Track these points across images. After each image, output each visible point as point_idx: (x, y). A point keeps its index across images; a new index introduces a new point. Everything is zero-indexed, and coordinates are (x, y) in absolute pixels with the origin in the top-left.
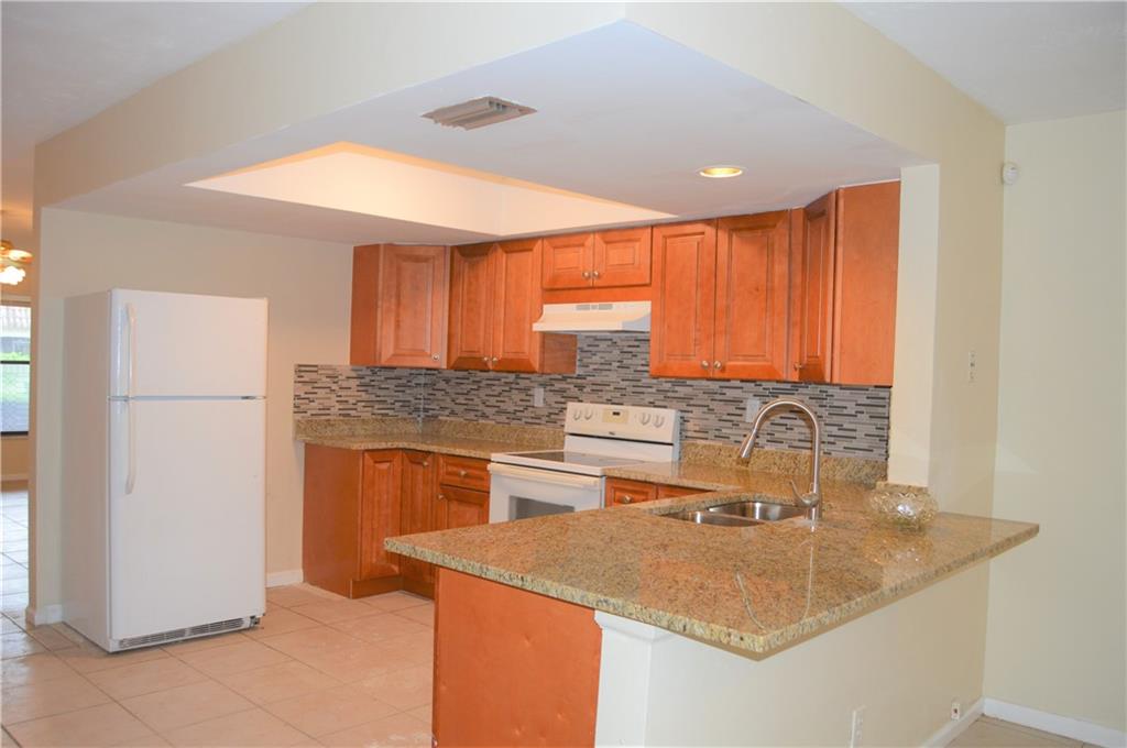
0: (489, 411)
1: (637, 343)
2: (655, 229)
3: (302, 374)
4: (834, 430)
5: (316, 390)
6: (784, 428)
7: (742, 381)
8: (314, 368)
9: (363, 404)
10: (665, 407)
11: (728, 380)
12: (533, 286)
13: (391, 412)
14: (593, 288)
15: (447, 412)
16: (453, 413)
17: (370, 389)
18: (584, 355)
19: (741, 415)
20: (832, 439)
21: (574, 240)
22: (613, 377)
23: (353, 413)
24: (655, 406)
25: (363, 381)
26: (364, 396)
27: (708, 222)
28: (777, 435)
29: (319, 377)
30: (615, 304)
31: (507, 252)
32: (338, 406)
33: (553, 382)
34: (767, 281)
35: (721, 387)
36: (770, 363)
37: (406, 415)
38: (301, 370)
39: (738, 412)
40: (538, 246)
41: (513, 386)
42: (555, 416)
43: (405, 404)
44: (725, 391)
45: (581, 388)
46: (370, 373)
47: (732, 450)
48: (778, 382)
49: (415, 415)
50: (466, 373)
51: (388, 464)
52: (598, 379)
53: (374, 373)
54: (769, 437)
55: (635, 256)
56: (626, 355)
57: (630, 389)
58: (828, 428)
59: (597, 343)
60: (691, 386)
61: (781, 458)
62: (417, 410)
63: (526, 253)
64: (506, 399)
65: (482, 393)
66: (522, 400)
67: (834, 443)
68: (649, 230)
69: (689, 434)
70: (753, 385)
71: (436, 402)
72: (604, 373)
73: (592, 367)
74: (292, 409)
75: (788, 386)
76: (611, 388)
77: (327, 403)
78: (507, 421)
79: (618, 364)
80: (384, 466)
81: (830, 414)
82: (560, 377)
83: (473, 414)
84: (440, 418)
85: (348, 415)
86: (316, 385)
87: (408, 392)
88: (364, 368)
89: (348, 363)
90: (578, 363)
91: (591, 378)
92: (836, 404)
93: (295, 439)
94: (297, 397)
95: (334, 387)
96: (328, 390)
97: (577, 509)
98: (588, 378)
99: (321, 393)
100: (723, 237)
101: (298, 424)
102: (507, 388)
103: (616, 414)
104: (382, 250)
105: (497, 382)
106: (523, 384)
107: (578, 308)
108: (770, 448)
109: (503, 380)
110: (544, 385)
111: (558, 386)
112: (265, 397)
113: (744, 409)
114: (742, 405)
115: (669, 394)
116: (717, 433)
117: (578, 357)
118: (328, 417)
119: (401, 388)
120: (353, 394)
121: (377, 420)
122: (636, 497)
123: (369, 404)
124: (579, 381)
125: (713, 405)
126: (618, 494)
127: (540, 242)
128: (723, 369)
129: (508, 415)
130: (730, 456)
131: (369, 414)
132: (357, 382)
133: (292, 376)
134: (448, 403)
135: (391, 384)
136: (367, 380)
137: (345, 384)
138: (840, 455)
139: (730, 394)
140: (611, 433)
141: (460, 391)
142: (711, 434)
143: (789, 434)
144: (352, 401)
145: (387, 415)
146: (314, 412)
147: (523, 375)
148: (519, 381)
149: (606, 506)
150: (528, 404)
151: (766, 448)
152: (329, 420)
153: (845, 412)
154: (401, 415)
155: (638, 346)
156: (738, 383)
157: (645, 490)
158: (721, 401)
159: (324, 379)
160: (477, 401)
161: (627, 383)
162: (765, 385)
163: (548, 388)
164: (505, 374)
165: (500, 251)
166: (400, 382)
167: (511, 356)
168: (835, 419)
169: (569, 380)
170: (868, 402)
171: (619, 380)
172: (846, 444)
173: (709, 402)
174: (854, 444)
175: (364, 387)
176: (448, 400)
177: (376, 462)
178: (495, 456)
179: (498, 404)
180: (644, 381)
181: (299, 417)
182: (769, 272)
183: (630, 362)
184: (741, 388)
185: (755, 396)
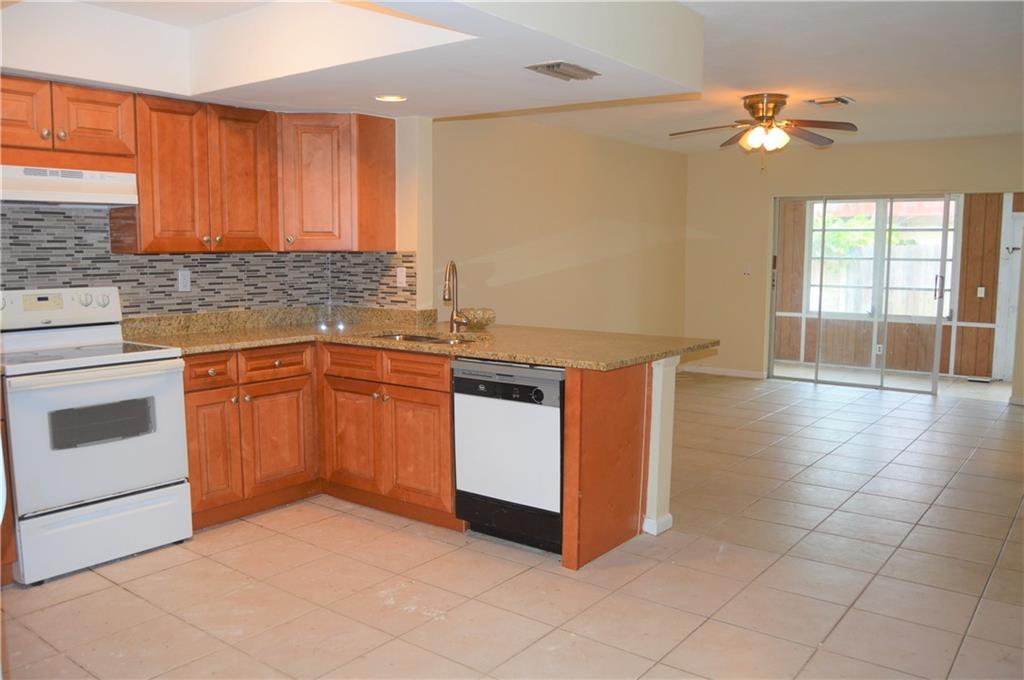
1: (40, 216)
4: (252, 289)
6: (212, 293)
7: (171, 254)
10: (86, 286)
11: (158, 254)
19: (172, 286)
20: (250, 297)
24: (71, 287)
28: (207, 299)
35: (150, 261)
39: (171, 283)
44: (154, 264)
47: (171, 318)
48: (205, 253)
54: (200, 302)
56: (23, 230)
60: (117, 261)
61: (216, 318)
70: (182, 256)
75: (214, 256)
92: (252, 268)
108: (202, 311)
113: (176, 279)
114: (172, 276)
115: (89, 272)
116: (150, 305)
125: (142, 279)
126: (196, 370)
130: (170, 325)
138: (257, 308)
139: (161, 267)
142: (144, 307)
143: (217, 298)
151: (199, 312)
153: (259, 273)
155: (42, 220)
156: (167, 257)
157: (226, 358)
158: (151, 274)
162: (193, 256)
168: (252, 281)
170: (274, 265)
171: (16, 260)
172: (261, 299)
173: (138, 277)
174: (267, 298)
180: (52, 259)
183: (29, 238)
184: (172, 260)
185: (185, 266)
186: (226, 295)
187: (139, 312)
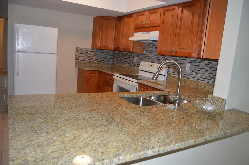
0: (125, 63)
2: (162, 9)
3: (78, 50)
4: (211, 75)
5: (81, 54)
6: (196, 73)
7: (186, 57)
8: (81, 49)
9: (95, 59)
12: (132, 27)
13: (102, 61)
14: (146, 27)
15: (116, 62)
16: (117, 63)
17: (97, 55)
18: (147, 48)
19: (184, 68)
20: (210, 78)
21: (142, 13)
22: (152, 55)
23: (92, 61)
25: (95, 53)
26: (95, 57)
27: (176, 5)
28: (194, 75)
29: (83, 51)
30: (150, 32)
31: (127, 18)
32: (88, 59)
33: (139, 55)
34: (191, 24)
36: (189, 51)
37: (107, 62)
38: (77, 49)
39: (184, 67)
40: (134, 16)
41: (130, 56)
42: (138, 65)
43: (107, 60)
44: (181, 60)
45: (145, 57)
46: (97, 51)
49: (109, 63)
50: (121, 52)
51: (94, 74)
52: (149, 55)
53: (98, 51)
54: (191, 76)
55: (156, 18)
57: (157, 58)
58: (209, 74)
59: (150, 45)
60: (172, 58)
61: (194, 83)
62: (110, 61)
63: (131, 18)
64: (129, 60)
65: (124, 58)
66: (132, 60)
67: (210, 80)
68: (161, 9)
69: (170, 73)
70: (189, 59)
71: (114, 60)
72: (151, 53)
73: (148, 51)
74: (75, 58)
76: (152, 58)
77: (85, 58)
78: (128, 66)
79: (154, 51)
80: (93, 75)
81: (210, 70)
82: (141, 54)
83: (121, 63)
84: (115, 64)
85: (91, 61)
86: (82, 53)
87: (107, 56)
88: (95, 49)
89: (91, 48)
90: (145, 50)
91: (148, 55)
92: (213, 66)
93: (75, 66)
94: (76, 56)
95: (87, 54)
96: (85, 55)
97: (131, 91)
98: (147, 55)
99: (83, 55)
100: (180, 9)
101: (76, 62)
102: (129, 57)
103: (151, 65)
104: (98, 17)
105: (127, 55)
106: (133, 56)
107: (142, 34)
108: (191, 79)
109: (128, 54)
110: (137, 56)
111: (140, 57)
112: (56, 54)
113: (186, 66)
114: (185, 65)
117: (145, 49)
118: (84, 61)
119: (106, 55)
120: (92, 56)
121: (98, 63)
122: (145, 90)
123: (96, 59)
124: (145, 55)
126: (141, 88)
127: (134, 14)
128: (176, 53)
129: (129, 64)
131: (96, 61)
132: (93, 53)
133: (75, 50)
134: (117, 60)
135: (103, 54)
136: (96, 53)
137: (90, 53)
139: (182, 61)
140: (149, 71)
141: (119, 57)
142: (176, 73)
143: (197, 75)
144: (91, 58)
145: (101, 62)
146: (81, 60)
147: (132, 53)
148: (132, 55)
149: (138, 91)
150: (133, 61)
151: (190, 79)
152: (84, 62)
154: (105, 62)
156: (184, 58)
157: (147, 88)
159: (84, 52)
160: (123, 59)
161: (156, 57)
162: (192, 59)
163: (138, 57)
164: (129, 53)
165: (126, 18)
166: (106, 54)
167: (126, 47)
169: (143, 55)
171: (154, 56)
175: (95, 54)
176: (117, 59)
177: (90, 73)
178: (115, 74)
179: (127, 61)
181: (77, 61)
182: (192, 20)
184: (185, 60)
185: (189, 62)
186: (200, 75)
187: (174, 75)
